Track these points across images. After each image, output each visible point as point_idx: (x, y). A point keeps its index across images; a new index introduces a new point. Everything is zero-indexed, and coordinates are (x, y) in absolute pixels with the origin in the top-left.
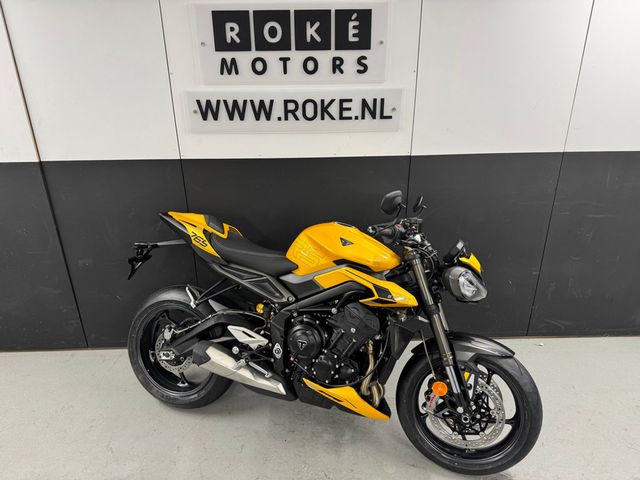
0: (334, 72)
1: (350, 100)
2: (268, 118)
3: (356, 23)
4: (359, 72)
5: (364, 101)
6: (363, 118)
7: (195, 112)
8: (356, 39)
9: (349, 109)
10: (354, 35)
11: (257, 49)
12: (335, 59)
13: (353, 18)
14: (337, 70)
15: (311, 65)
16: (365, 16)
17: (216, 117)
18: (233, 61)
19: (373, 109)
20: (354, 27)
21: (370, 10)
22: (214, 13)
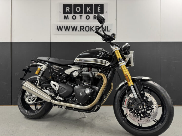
0: (94, 19)
2: (76, 30)
3: (100, 7)
6: (102, 31)
7: (56, 29)
8: (100, 11)
10: (99, 10)
11: (74, 13)
12: (94, 16)
13: (99, 6)
15: (88, 17)
16: (102, 6)
18: (67, 16)
19: (105, 29)
20: (99, 8)
21: (103, 5)
22: (64, 5)
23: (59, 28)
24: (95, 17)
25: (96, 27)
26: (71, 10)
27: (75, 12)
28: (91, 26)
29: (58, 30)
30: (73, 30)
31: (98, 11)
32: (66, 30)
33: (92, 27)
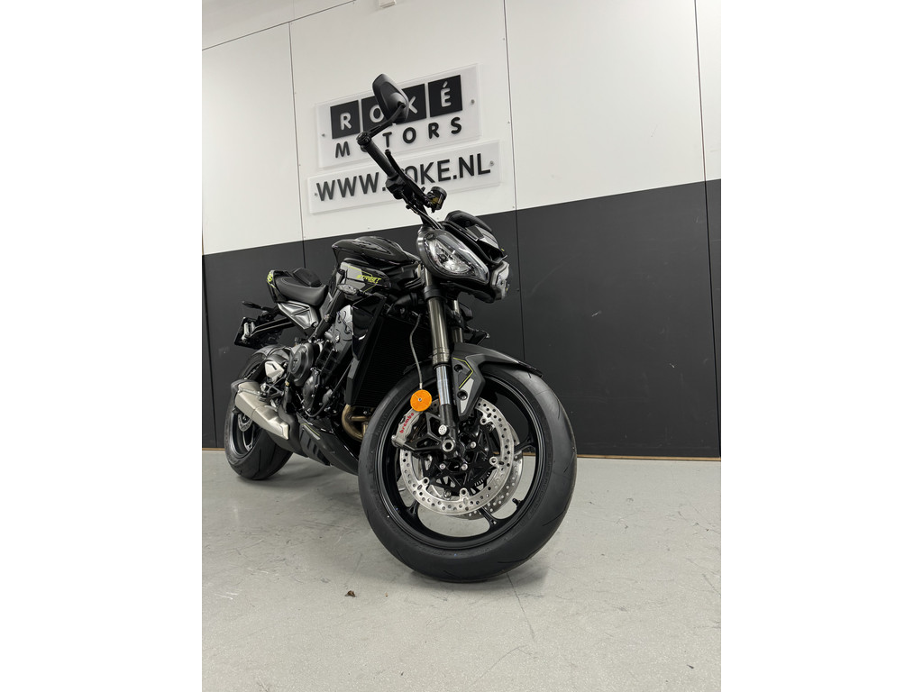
0: (431, 137)
1: (448, 161)
2: (374, 190)
3: (448, 90)
4: (453, 132)
5: (461, 160)
6: (461, 176)
7: (316, 194)
8: (449, 104)
9: (447, 170)
10: (446, 101)
12: (430, 125)
13: (444, 86)
14: (434, 136)
15: (410, 136)
16: (454, 83)
17: (331, 197)
18: (346, 144)
19: (471, 166)
20: (446, 94)
21: (459, 76)
22: (331, 108)
23: (325, 191)
24: (433, 128)
25: (440, 163)
26: (354, 121)
27: (369, 126)
28: (422, 166)
29: (323, 199)
30: (365, 191)
31: (444, 104)
32: (344, 195)
33: (425, 168)
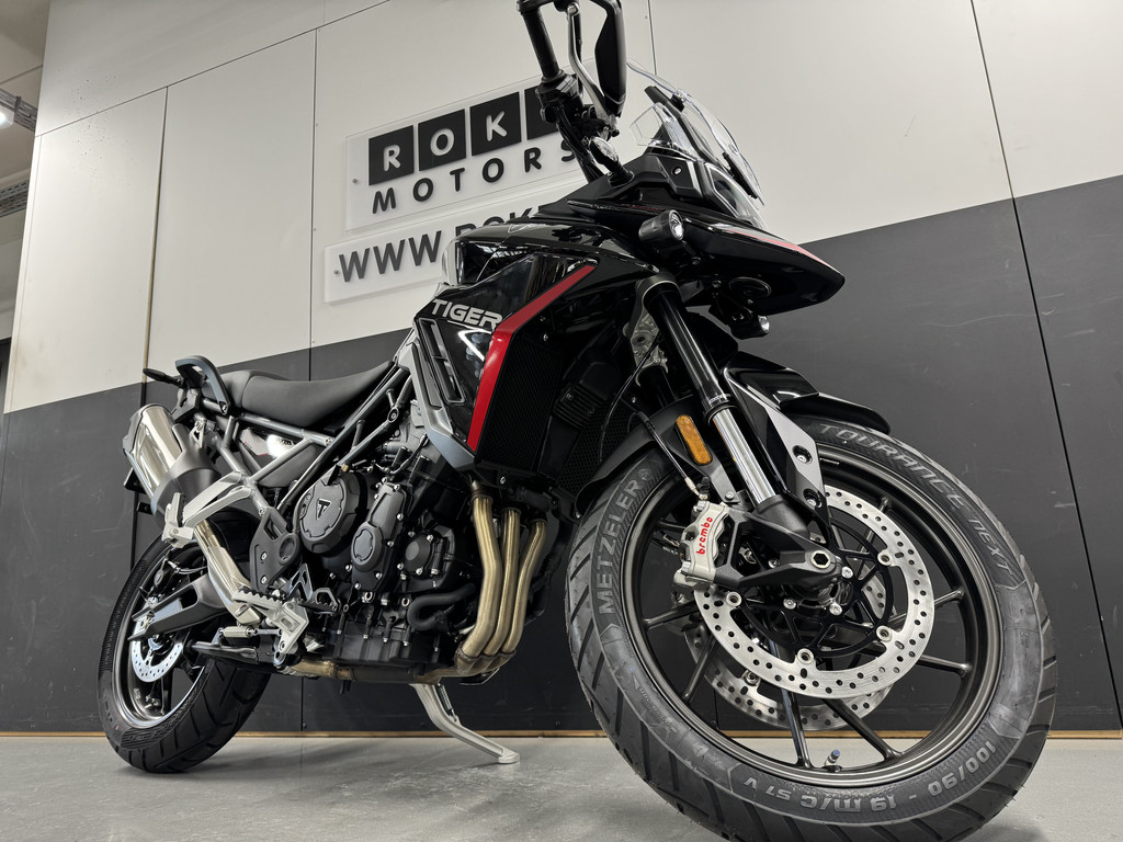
0: (528, 169)
2: (433, 258)
4: (565, 159)
7: (337, 273)
11: (421, 169)
12: (527, 153)
14: (533, 168)
17: (361, 275)
18: (391, 192)
23: (353, 267)
24: (532, 156)
26: (405, 157)
27: (429, 162)
28: (512, 215)
30: (418, 261)
32: (382, 269)
